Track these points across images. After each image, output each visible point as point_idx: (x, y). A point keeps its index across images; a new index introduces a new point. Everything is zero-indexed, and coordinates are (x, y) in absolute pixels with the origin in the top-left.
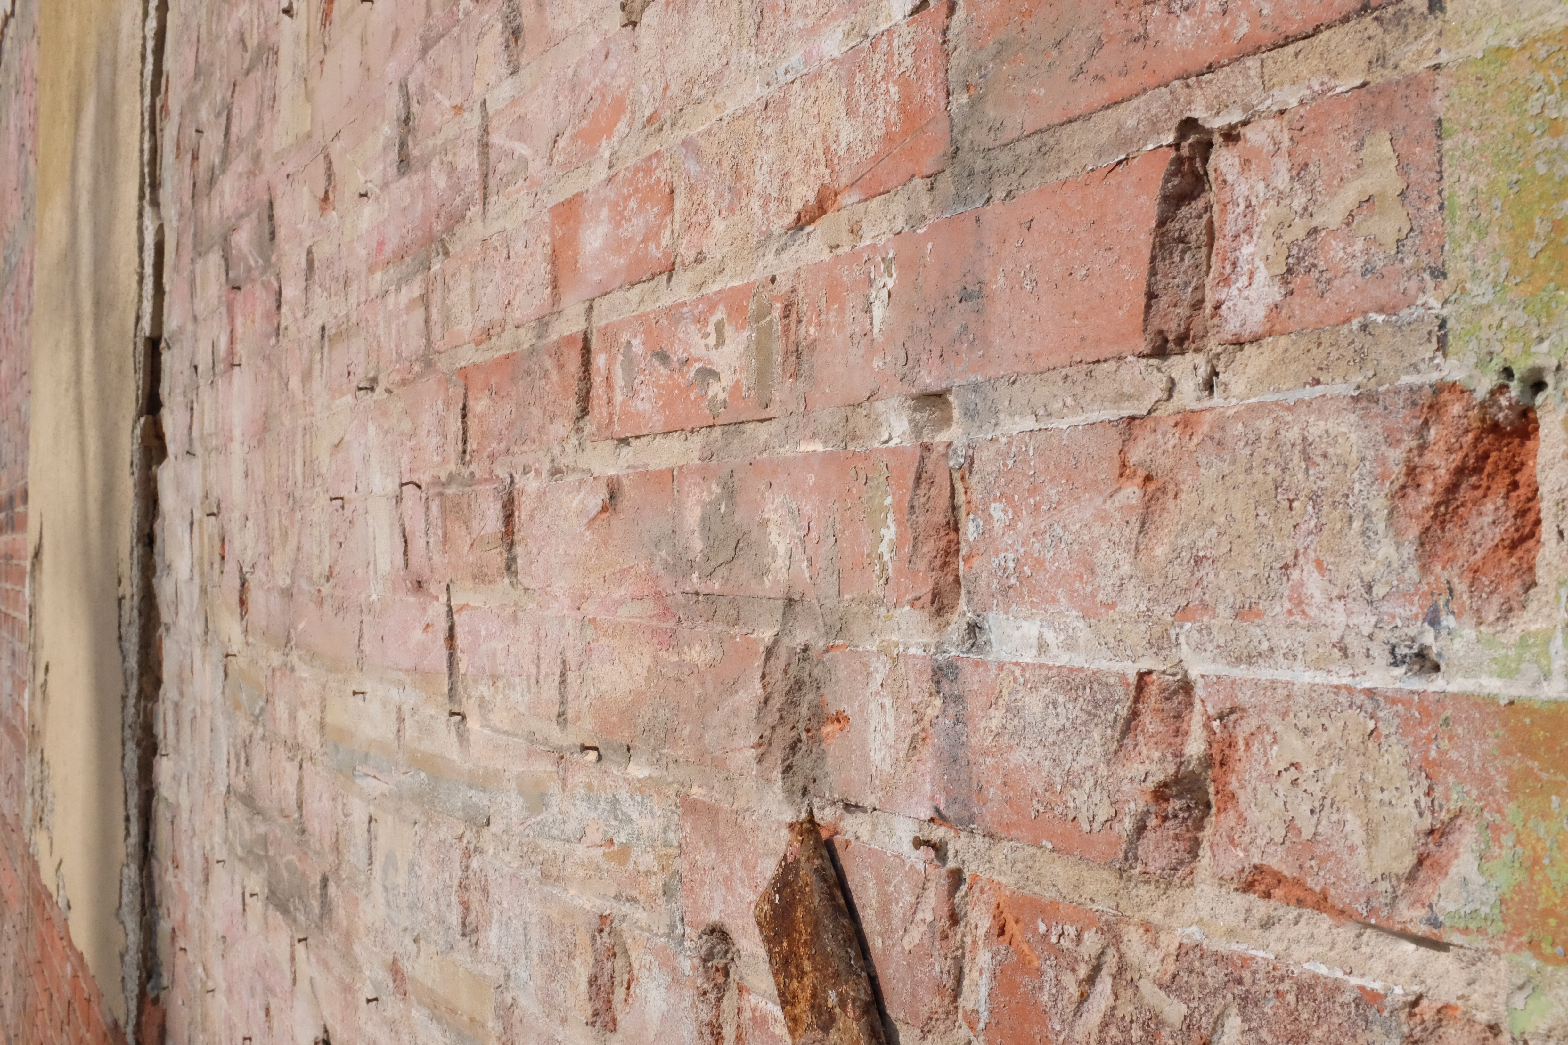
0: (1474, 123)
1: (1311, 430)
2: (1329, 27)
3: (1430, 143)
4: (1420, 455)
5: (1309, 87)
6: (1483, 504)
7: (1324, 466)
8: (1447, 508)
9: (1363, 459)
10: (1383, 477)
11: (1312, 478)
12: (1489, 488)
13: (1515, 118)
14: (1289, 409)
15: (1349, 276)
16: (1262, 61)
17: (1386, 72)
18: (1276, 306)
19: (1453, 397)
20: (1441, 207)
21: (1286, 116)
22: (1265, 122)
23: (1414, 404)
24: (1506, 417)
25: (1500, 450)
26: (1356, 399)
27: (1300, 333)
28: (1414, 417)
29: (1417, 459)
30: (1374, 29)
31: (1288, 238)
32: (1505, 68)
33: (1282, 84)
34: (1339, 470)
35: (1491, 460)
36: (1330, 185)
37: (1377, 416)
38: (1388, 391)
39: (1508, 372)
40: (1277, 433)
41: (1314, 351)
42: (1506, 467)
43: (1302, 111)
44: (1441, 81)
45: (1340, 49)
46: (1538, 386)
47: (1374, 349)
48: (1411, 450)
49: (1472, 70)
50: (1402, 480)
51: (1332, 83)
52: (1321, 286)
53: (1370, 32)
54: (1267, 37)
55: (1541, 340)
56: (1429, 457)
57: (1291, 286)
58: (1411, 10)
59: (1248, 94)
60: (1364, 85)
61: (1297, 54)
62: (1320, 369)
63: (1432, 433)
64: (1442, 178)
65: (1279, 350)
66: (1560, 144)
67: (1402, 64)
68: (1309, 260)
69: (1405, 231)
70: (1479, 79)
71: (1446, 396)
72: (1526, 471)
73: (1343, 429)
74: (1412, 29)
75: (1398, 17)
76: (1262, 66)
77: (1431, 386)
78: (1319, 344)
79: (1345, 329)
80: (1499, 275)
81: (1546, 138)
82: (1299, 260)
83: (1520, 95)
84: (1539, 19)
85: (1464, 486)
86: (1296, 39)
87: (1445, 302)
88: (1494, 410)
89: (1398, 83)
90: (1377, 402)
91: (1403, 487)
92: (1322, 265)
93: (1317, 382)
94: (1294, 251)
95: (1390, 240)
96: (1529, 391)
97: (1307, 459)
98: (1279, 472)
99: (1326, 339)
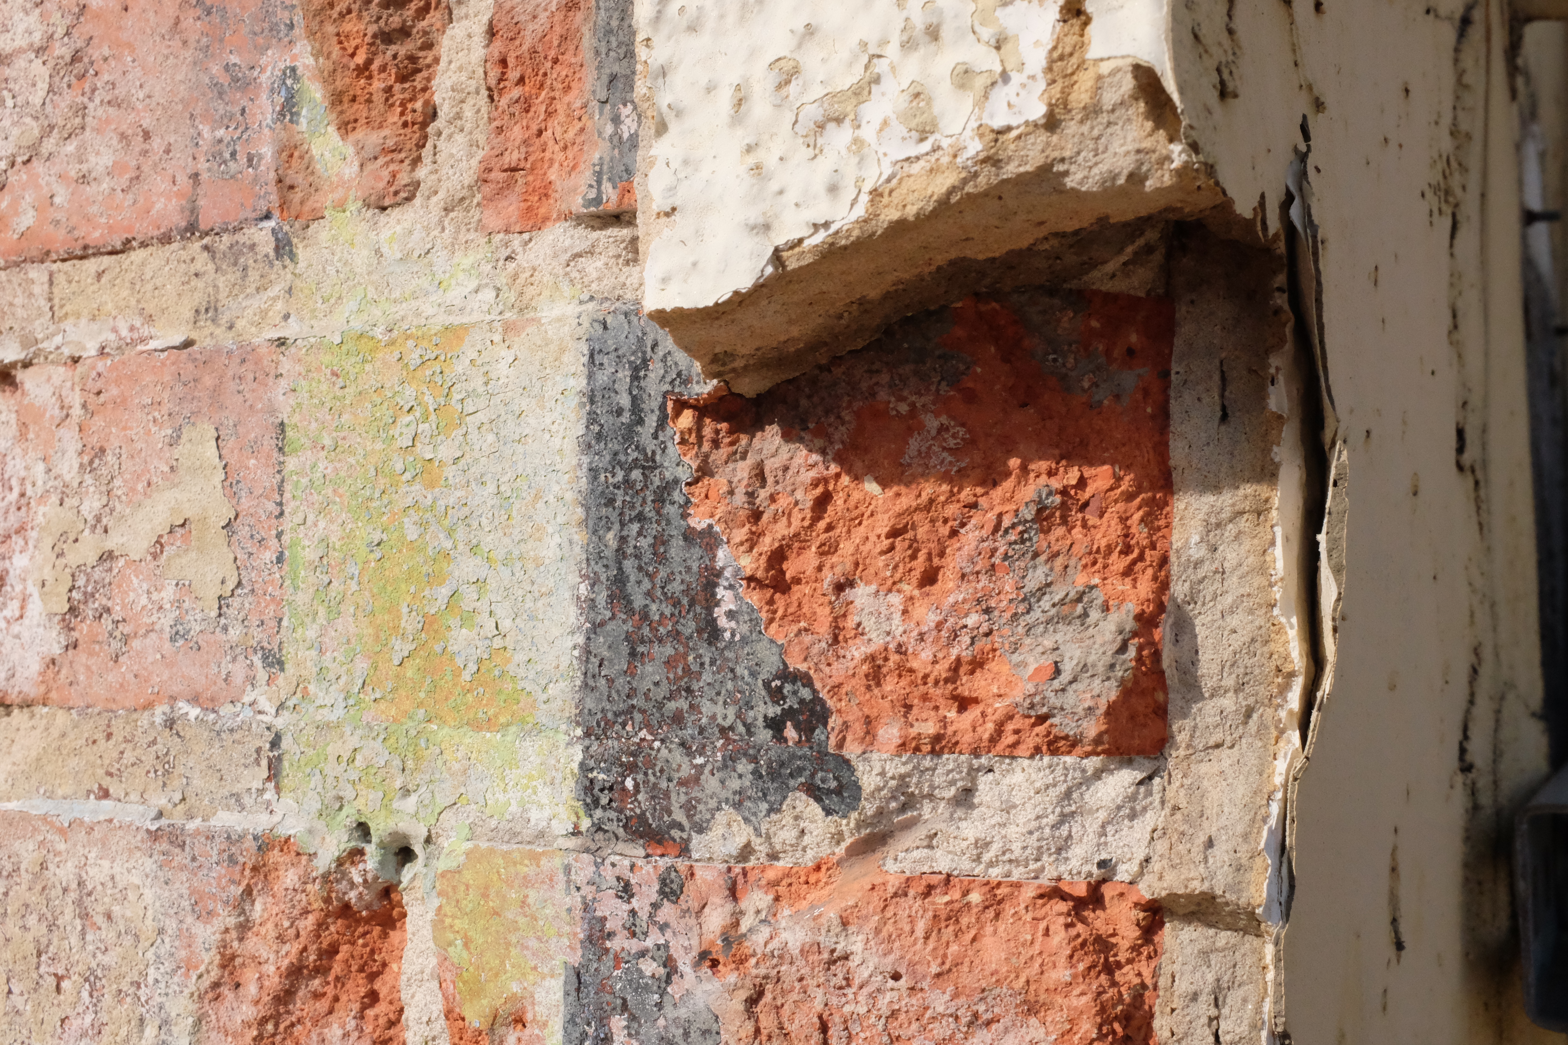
0: (327, 441)
1: (92, 871)
2: (144, 245)
3: (269, 457)
4: (241, 939)
5: (115, 330)
6: (328, 1025)
7: (108, 934)
8: (276, 1026)
9: (161, 932)
10: (190, 966)
11: (90, 948)
12: (336, 999)
13: (379, 446)
14: (62, 831)
15: (153, 635)
16: (51, 275)
17: (218, 331)
18: (53, 662)
19: (286, 859)
20: (280, 559)
21: (80, 368)
22: (51, 368)
23: (232, 860)
24: (360, 896)
25: (353, 943)
26: (154, 836)
27: (84, 711)
28: (233, 882)
29: (235, 944)
30: (202, 262)
31: (73, 558)
32: (368, 367)
33: (78, 316)
34: (128, 941)
35: (339, 957)
36: (133, 490)
37: (182, 868)
38: (197, 832)
39: (363, 830)
40: (43, 866)
41: (102, 742)
42: (361, 970)
43: (100, 366)
44: (286, 365)
45: (158, 282)
46: (405, 854)
47: (183, 759)
48: (227, 930)
49: (326, 359)
50: (215, 974)
51: (145, 331)
52: (115, 645)
53: (198, 266)
54: (60, 240)
55: (406, 792)
56: (253, 945)
57: (75, 634)
58: (253, 247)
59: (29, 320)
60: (188, 344)
61: (99, 275)
62: (111, 774)
63: (258, 909)
64: (282, 514)
65: (55, 733)
66: (435, 500)
67: (240, 324)
68: (101, 601)
69: (231, 584)
70: (335, 374)
71: (275, 856)
72: (387, 977)
73: (136, 880)
74: (253, 276)
75: (235, 253)
76: (51, 283)
77: (256, 838)
78: (109, 736)
79: (144, 719)
80: (352, 682)
81: (416, 487)
82: (89, 597)
83: (387, 415)
84: (414, 304)
85: (301, 994)
86: (98, 253)
87: (281, 707)
88: (344, 885)
89: (230, 353)
90: (182, 846)
91: (216, 985)
92: (118, 613)
93: (105, 794)
94: (81, 582)
95: (211, 592)
96: (392, 860)
97: (85, 916)
98: (44, 930)
99: (119, 729)
